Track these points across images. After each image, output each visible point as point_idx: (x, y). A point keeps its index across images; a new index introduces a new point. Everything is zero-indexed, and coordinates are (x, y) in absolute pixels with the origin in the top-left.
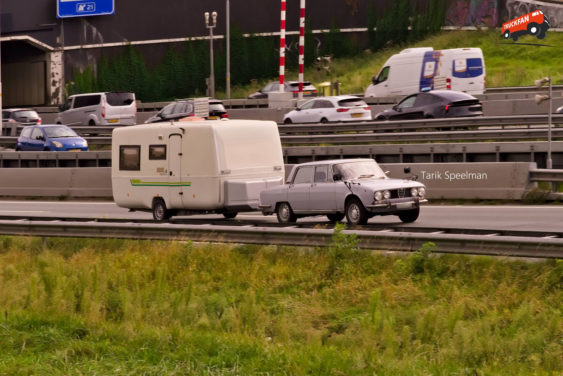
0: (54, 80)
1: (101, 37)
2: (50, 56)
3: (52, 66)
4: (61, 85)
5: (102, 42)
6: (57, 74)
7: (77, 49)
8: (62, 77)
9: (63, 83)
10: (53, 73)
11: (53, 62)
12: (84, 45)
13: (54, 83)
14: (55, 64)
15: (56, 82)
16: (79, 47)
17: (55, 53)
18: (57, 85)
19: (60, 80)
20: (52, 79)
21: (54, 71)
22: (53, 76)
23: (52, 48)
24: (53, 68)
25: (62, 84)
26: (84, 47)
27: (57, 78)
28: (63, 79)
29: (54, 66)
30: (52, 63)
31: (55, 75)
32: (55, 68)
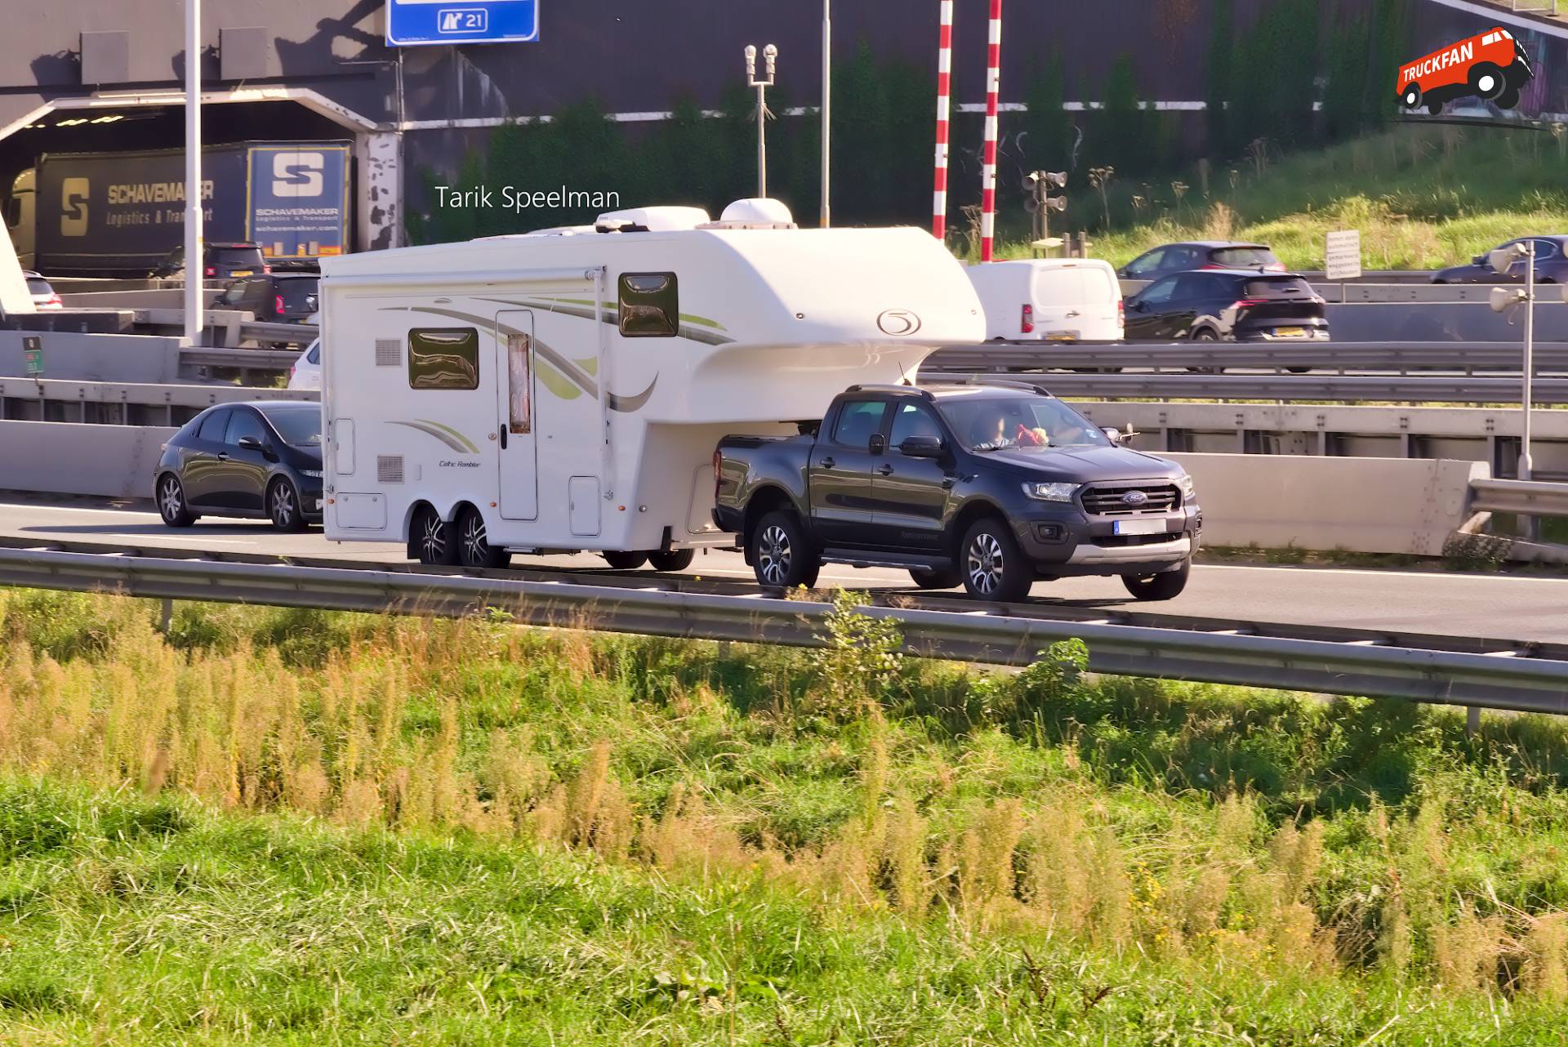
0: (376, 208)
1: (502, 99)
2: (367, 144)
3: (372, 169)
4: (394, 221)
5: (504, 112)
6: (385, 191)
7: (440, 130)
8: (399, 201)
9: (401, 215)
10: (374, 190)
11: (375, 160)
12: (457, 118)
13: (377, 215)
14: (379, 166)
15: (383, 213)
16: (443, 123)
17: (380, 136)
18: (385, 221)
19: (392, 207)
20: (371, 205)
21: (380, 183)
22: (375, 197)
23: (372, 125)
24: (374, 176)
25: (399, 218)
26: (458, 123)
27: (384, 203)
28: (401, 205)
29: (378, 171)
30: (372, 163)
31: (381, 195)
32: (378, 176)
